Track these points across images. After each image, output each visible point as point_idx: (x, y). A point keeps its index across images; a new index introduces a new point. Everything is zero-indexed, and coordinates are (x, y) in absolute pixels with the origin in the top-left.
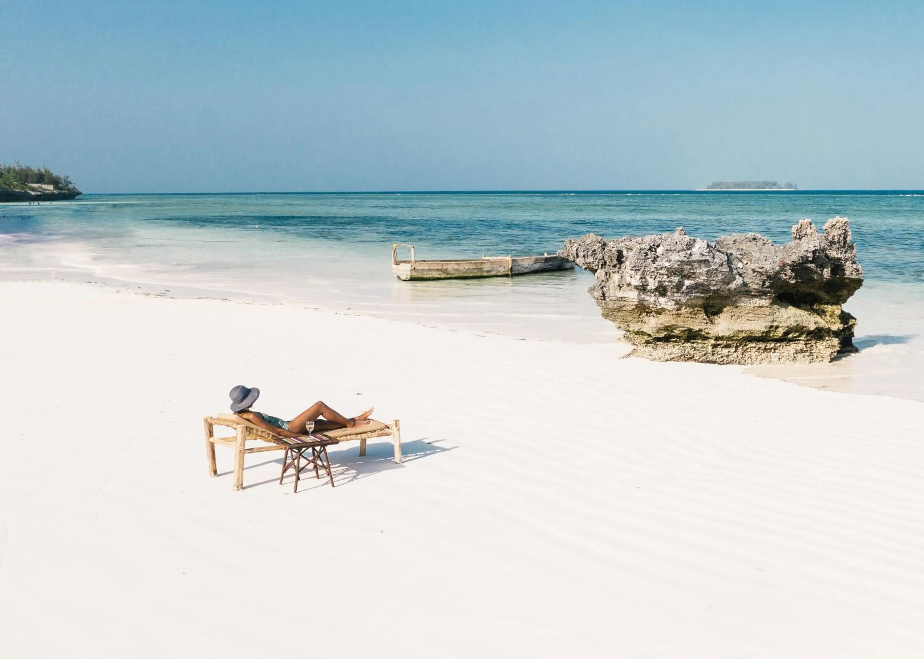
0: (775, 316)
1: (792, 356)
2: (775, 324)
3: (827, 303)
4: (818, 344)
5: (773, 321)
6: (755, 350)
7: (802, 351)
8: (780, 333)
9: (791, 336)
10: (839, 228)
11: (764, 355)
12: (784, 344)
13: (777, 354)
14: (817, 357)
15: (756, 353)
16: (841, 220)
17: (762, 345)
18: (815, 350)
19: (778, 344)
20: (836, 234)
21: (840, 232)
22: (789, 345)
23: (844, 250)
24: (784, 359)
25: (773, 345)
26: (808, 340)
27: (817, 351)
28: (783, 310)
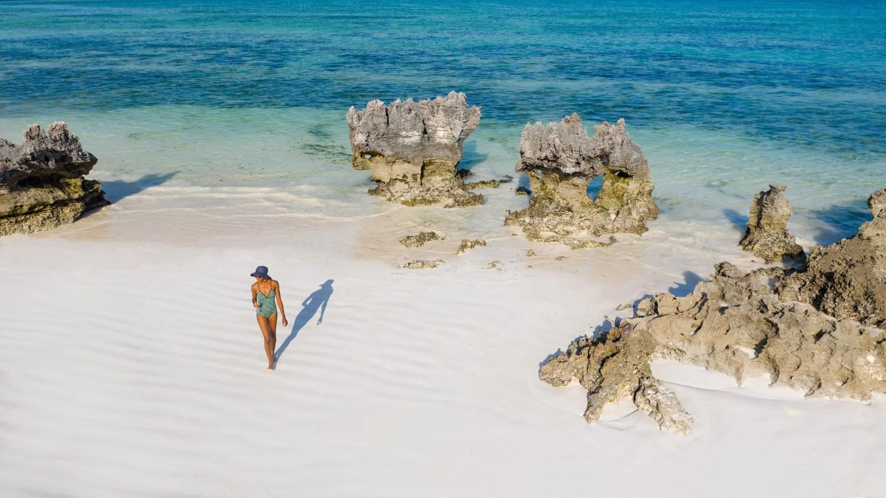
0: (17, 199)
1: (40, 223)
2: (19, 204)
3: (70, 178)
4: (64, 210)
5: (16, 203)
6: (7, 224)
7: (49, 218)
8: (26, 209)
9: (37, 209)
10: (59, 130)
11: (16, 226)
12: (33, 215)
13: (28, 223)
14: (63, 219)
15: (10, 226)
16: (59, 123)
17: (13, 220)
18: (61, 215)
19: (28, 216)
20: (56, 135)
21: (60, 133)
22: (39, 215)
23: (68, 144)
24: (34, 226)
25: (23, 218)
26: (53, 209)
27: (63, 215)
28: (24, 193)
